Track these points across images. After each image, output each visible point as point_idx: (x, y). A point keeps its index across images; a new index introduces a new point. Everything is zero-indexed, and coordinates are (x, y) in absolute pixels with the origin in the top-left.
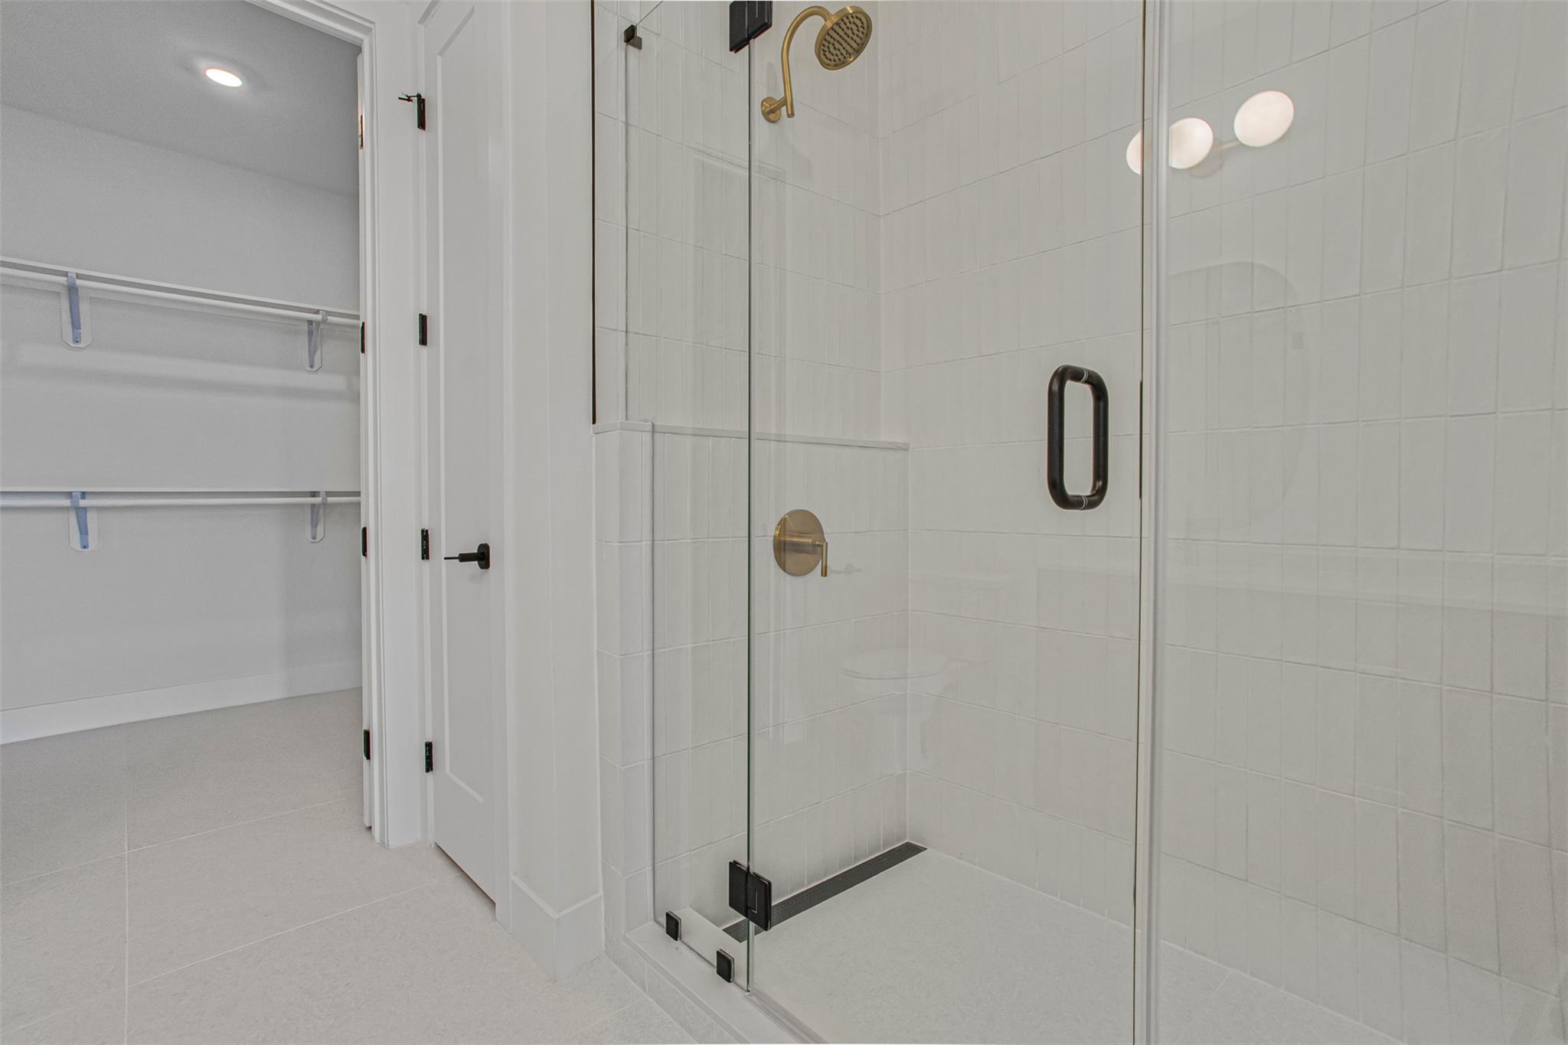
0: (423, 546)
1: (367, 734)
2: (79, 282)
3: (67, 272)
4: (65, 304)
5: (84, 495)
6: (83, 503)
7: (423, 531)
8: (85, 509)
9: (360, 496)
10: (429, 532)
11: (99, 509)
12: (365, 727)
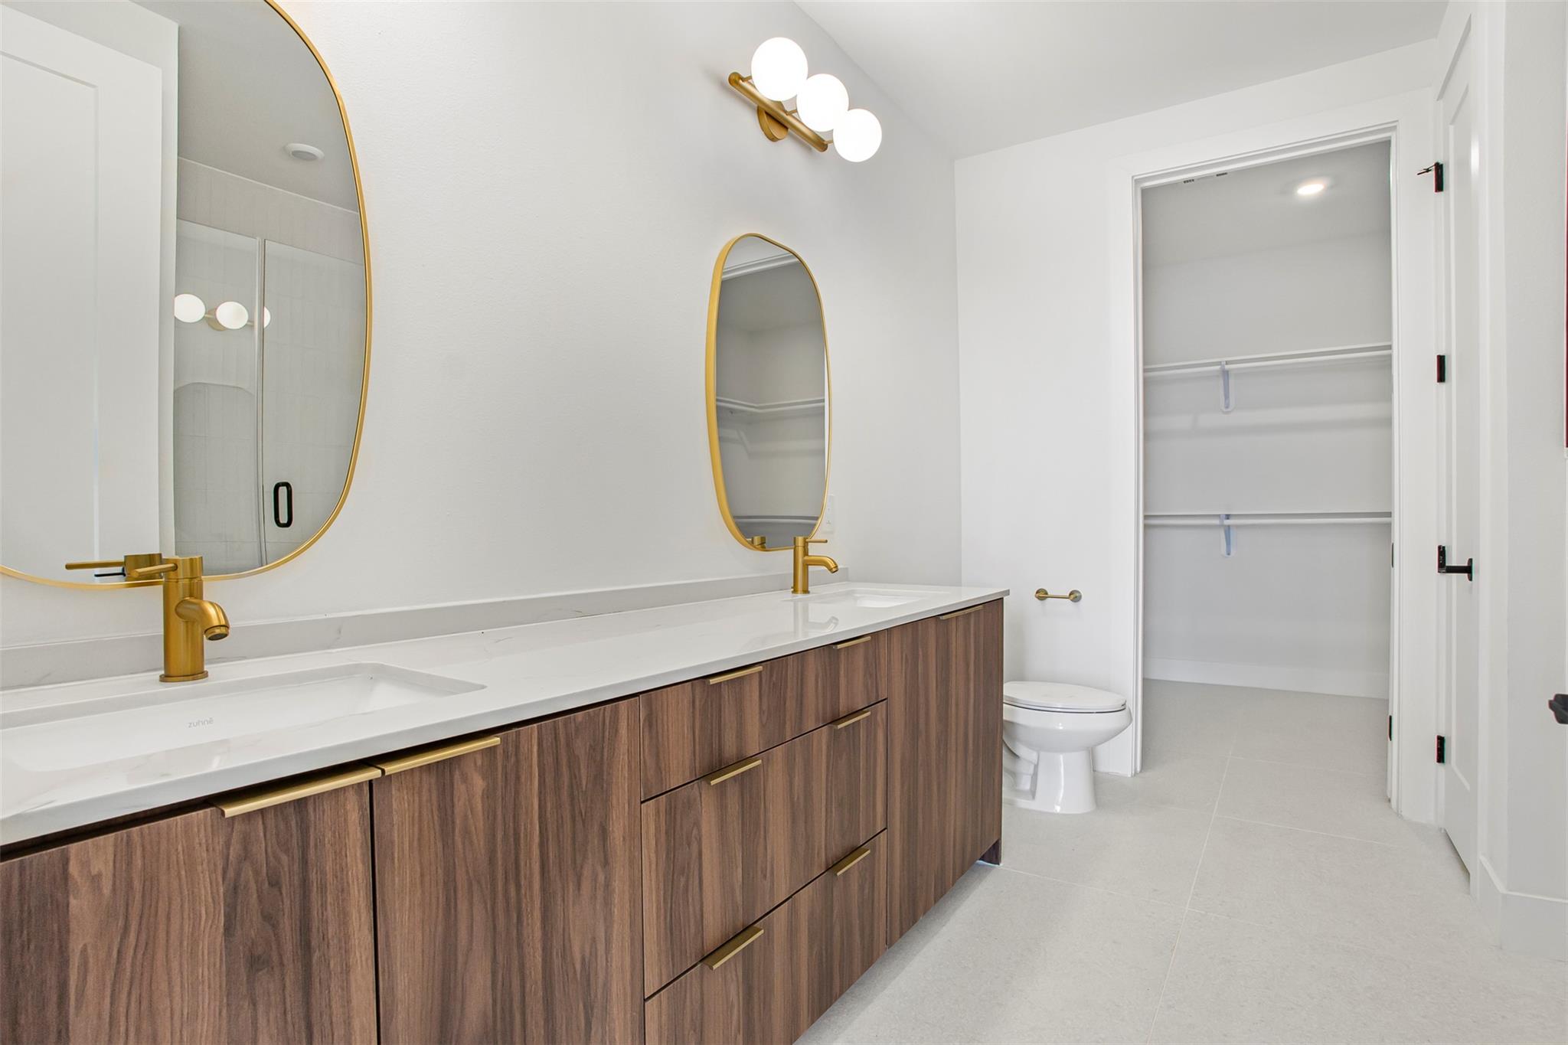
0: (1439, 561)
1: (1391, 718)
2: (1227, 367)
3: (1220, 362)
4: (1221, 382)
5: (1228, 517)
6: (1227, 522)
7: (1439, 547)
8: (1229, 526)
9: (1391, 516)
10: (1446, 549)
11: (1238, 527)
12: (1390, 714)
